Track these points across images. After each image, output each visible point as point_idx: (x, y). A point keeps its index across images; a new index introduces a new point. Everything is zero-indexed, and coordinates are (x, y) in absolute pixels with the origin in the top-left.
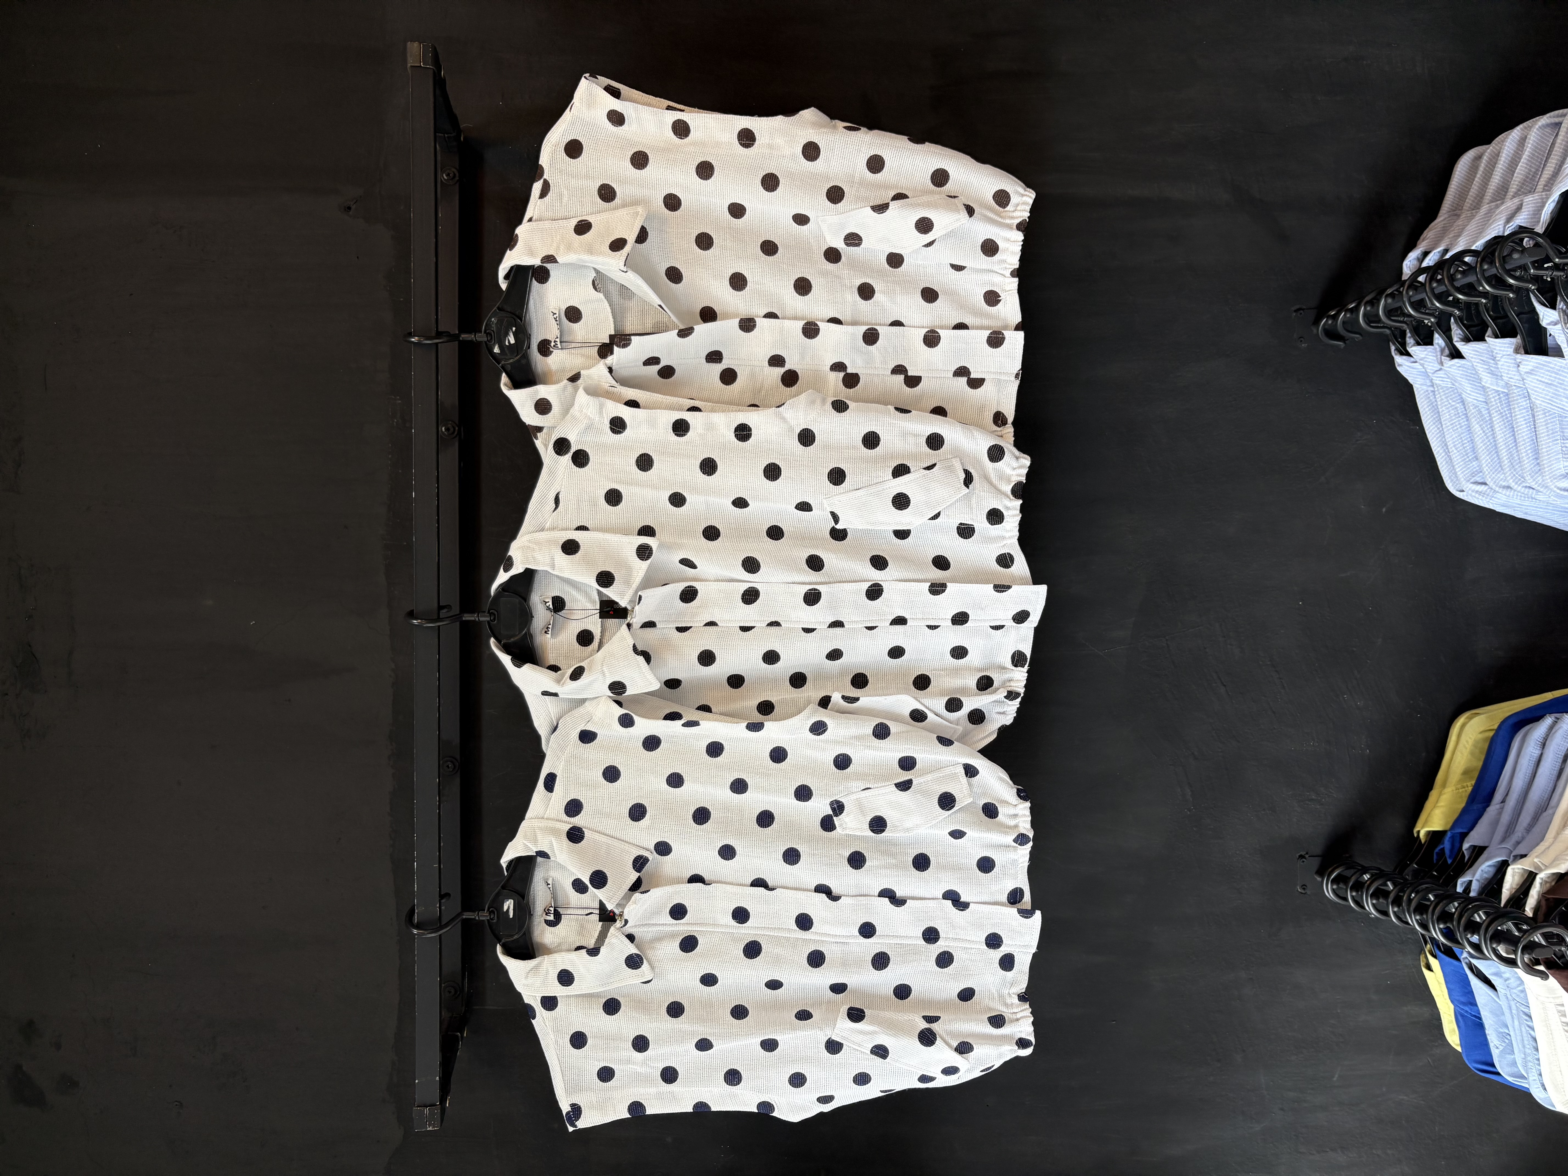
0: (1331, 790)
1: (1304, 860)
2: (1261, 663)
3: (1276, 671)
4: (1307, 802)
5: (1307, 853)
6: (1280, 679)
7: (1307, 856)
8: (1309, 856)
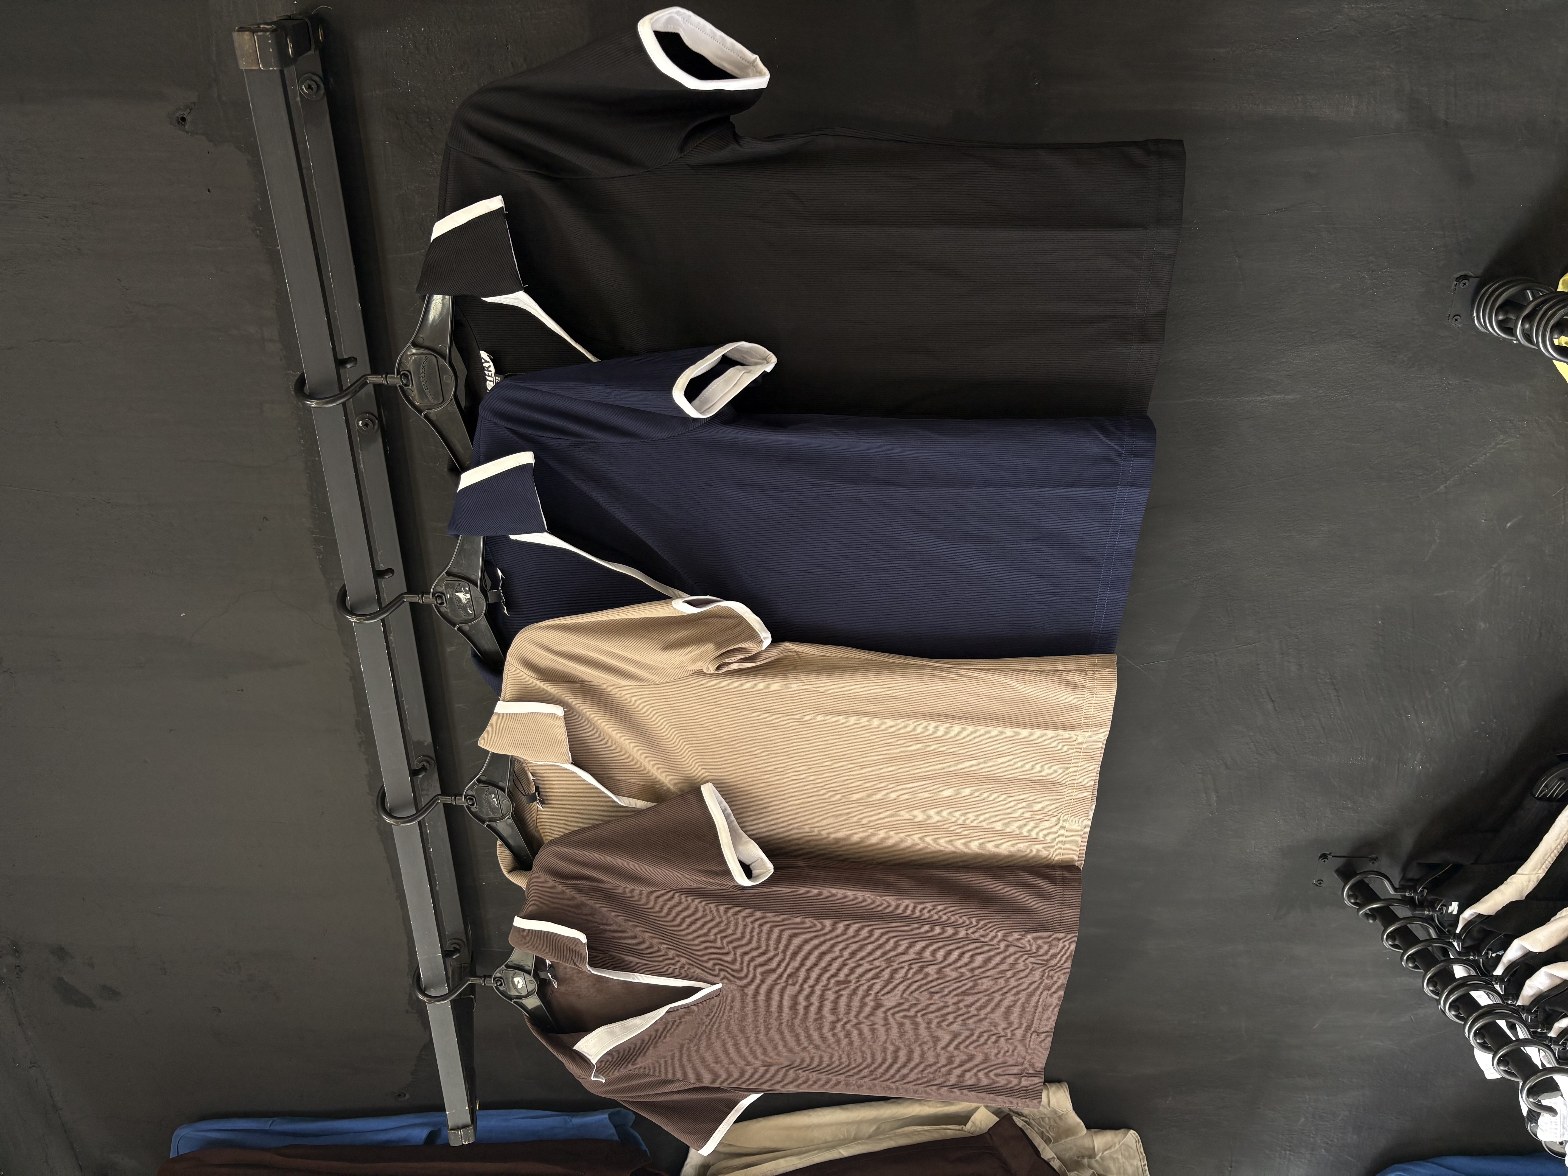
0: (1370, 800)
1: (1326, 860)
2: (1319, 680)
3: (1335, 689)
4: (1341, 810)
5: (1330, 854)
6: (1339, 696)
7: (1330, 857)
8: (1333, 857)
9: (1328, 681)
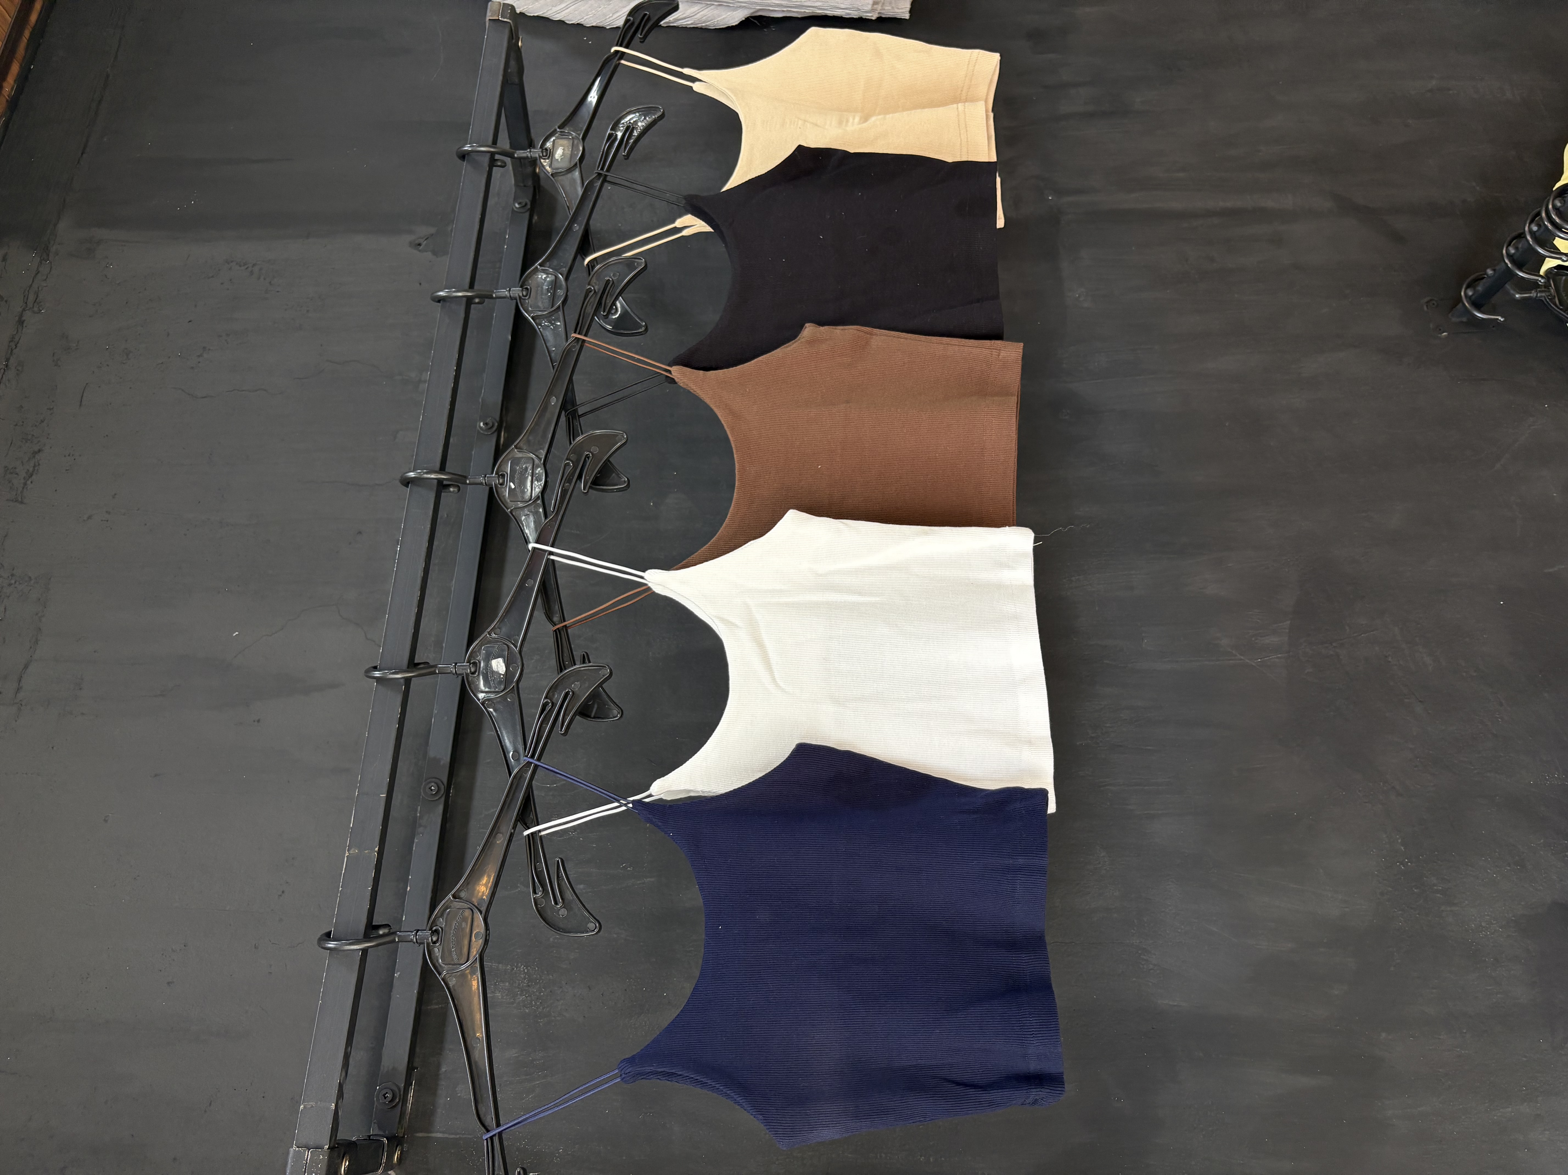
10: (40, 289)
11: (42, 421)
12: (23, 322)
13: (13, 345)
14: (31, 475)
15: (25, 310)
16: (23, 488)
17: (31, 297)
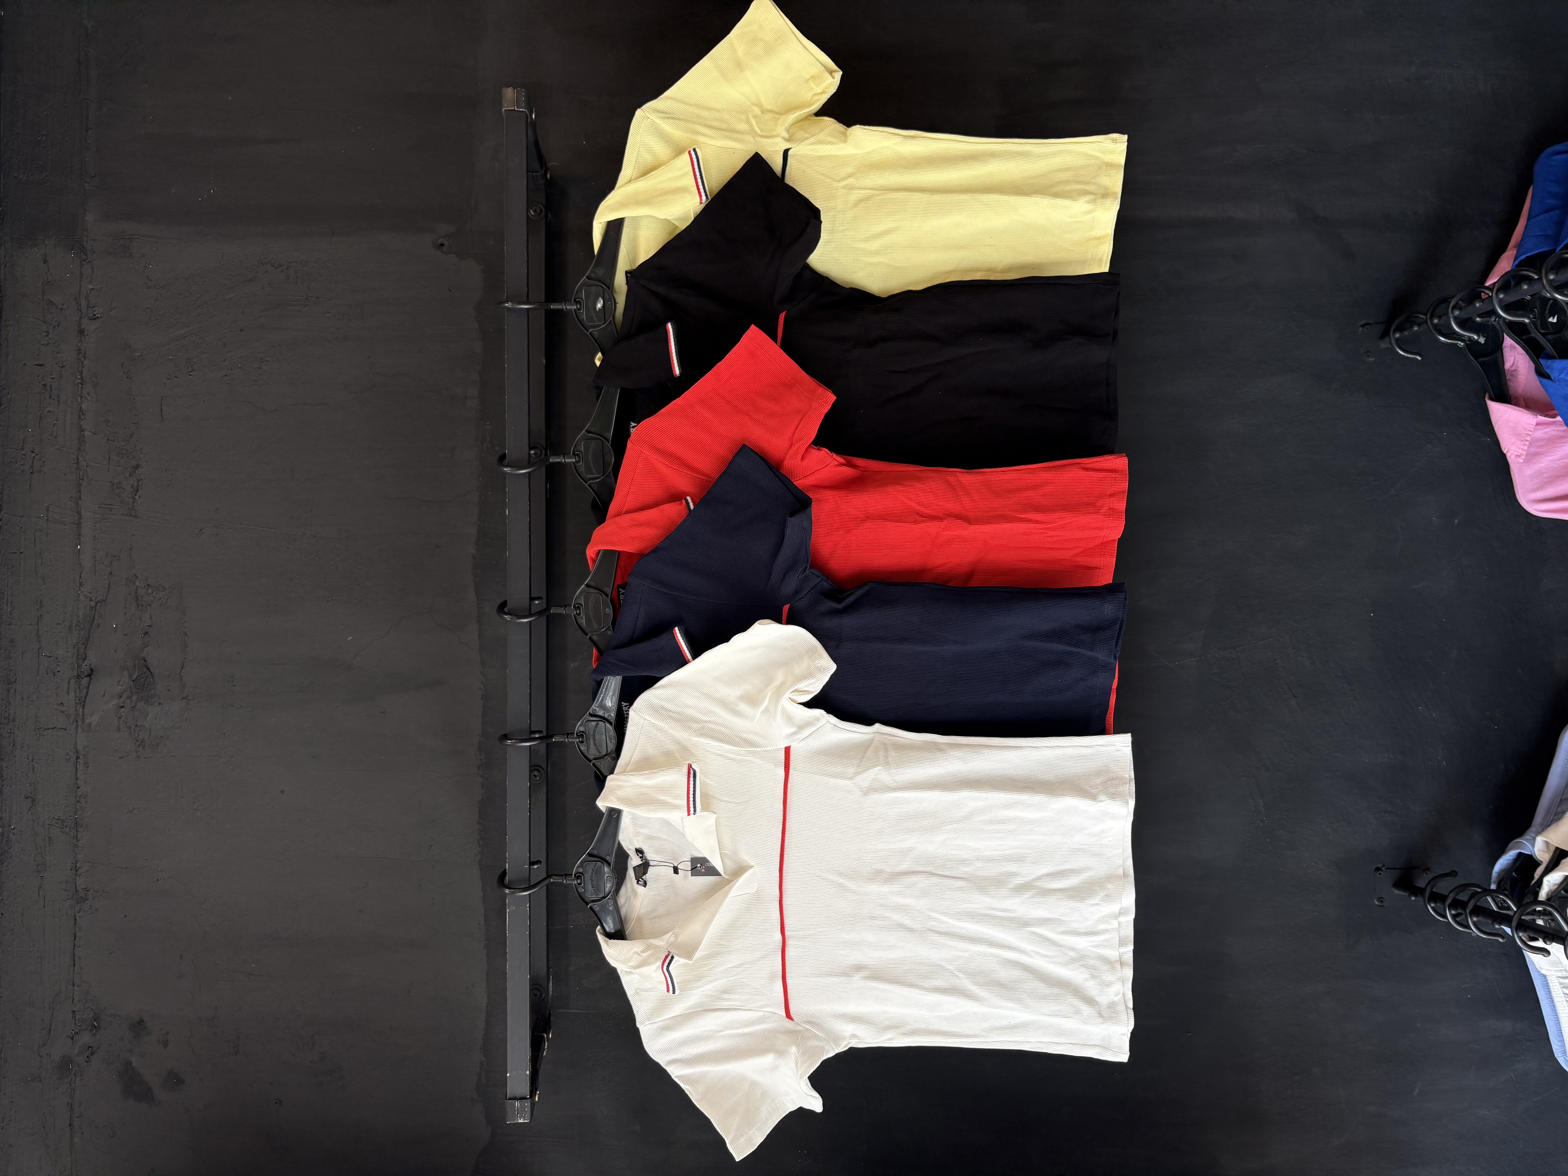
0: (1407, 802)
1: (1381, 872)
2: (1332, 675)
3: (1348, 683)
5: (1384, 866)
6: (1353, 690)
7: (1383, 869)
8: (1386, 869)
9: (1340, 675)
10: (89, 293)
11: (132, 436)
12: (83, 332)
13: (81, 356)
14: (137, 491)
15: (82, 318)
16: (134, 502)
17: (83, 303)
